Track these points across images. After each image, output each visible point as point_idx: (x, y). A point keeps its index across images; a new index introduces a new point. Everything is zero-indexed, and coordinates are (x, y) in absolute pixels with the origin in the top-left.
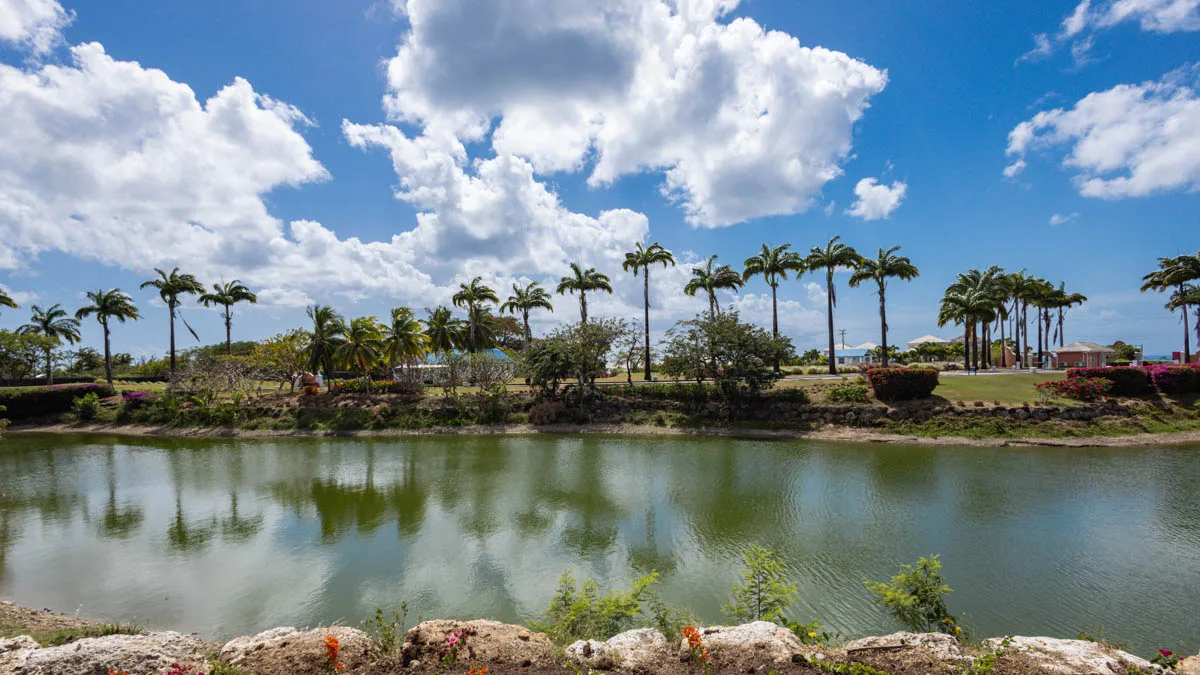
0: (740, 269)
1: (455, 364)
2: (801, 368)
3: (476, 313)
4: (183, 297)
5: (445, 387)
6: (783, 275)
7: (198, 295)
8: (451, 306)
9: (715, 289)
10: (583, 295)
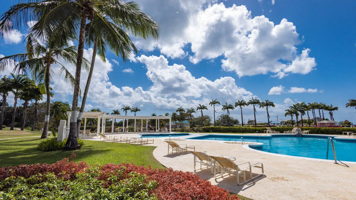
0: (234, 105)
1: (176, 124)
2: (249, 126)
3: (181, 114)
4: (128, 111)
5: (175, 128)
6: (244, 106)
7: (130, 110)
8: (176, 112)
9: (228, 109)
10: (202, 110)
